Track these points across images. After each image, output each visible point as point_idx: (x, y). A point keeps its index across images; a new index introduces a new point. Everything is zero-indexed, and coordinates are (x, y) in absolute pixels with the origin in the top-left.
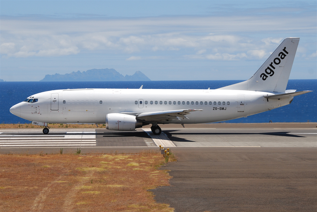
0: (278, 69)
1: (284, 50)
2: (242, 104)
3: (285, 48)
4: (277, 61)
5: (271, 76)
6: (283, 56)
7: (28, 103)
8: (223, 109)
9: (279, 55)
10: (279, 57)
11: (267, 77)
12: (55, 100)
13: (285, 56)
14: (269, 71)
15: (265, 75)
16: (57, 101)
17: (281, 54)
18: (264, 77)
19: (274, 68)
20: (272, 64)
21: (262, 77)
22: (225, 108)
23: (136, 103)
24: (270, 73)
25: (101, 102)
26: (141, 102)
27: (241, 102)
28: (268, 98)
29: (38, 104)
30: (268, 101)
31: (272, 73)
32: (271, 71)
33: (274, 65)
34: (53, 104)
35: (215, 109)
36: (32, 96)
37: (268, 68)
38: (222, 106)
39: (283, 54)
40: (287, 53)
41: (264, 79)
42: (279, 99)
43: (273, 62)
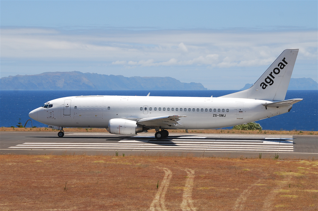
0: (277, 79)
1: (284, 60)
3: (284, 58)
4: (277, 71)
5: (271, 85)
6: (282, 67)
7: (45, 109)
8: (222, 116)
9: (279, 65)
10: (279, 68)
11: (266, 86)
12: (67, 106)
13: (284, 66)
14: (268, 80)
15: (264, 84)
16: (69, 107)
17: (280, 65)
18: (264, 86)
19: (274, 78)
20: (272, 74)
21: (262, 86)
22: (224, 115)
23: (141, 109)
24: (270, 82)
25: (109, 107)
26: (146, 109)
27: (240, 110)
28: (266, 106)
29: (52, 109)
30: (266, 109)
31: (271, 82)
32: (271, 80)
33: (273, 74)
34: (65, 110)
35: (215, 116)
36: (48, 102)
37: (268, 78)
38: (221, 113)
39: (282, 64)
40: (287, 63)
41: (264, 88)
42: (278, 107)
43: (273, 72)
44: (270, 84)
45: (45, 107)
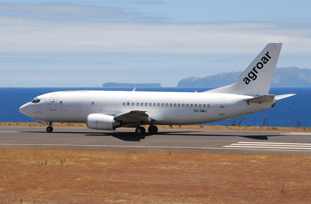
0: (260, 73)
1: (267, 55)
2: (222, 106)
3: (268, 53)
4: (260, 66)
6: (266, 61)
7: (34, 104)
8: (203, 111)
9: (262, 60)
10: (262, 62)
11: (250, 81)
12: (53, 101)
13: (268, 60)
14: (251, 75)
15: (248, 79)
16: (55, 102)
17: (264, 59)
18: (247, 81)
19: (257, 72)
20: (255, 69)
21: (245, 81)
22: (205, 111)
23: (124, 104)
24: (253, 77)
25: (93, 102)
26: (128, 104)
28: (248, 101)
29: (40, 104)
30: (248, 104)
31: (255, 77)
32: (254, 75)
33: (257, 69)
34: (52, 105)
35: (196, 111)
37: (251, 72)
39: (266, 59)
40: (270, 58)
41: (247, 83)
42: (260, 103)
43: (256, 67)
44: (253, 79)
45: (33, 102)
